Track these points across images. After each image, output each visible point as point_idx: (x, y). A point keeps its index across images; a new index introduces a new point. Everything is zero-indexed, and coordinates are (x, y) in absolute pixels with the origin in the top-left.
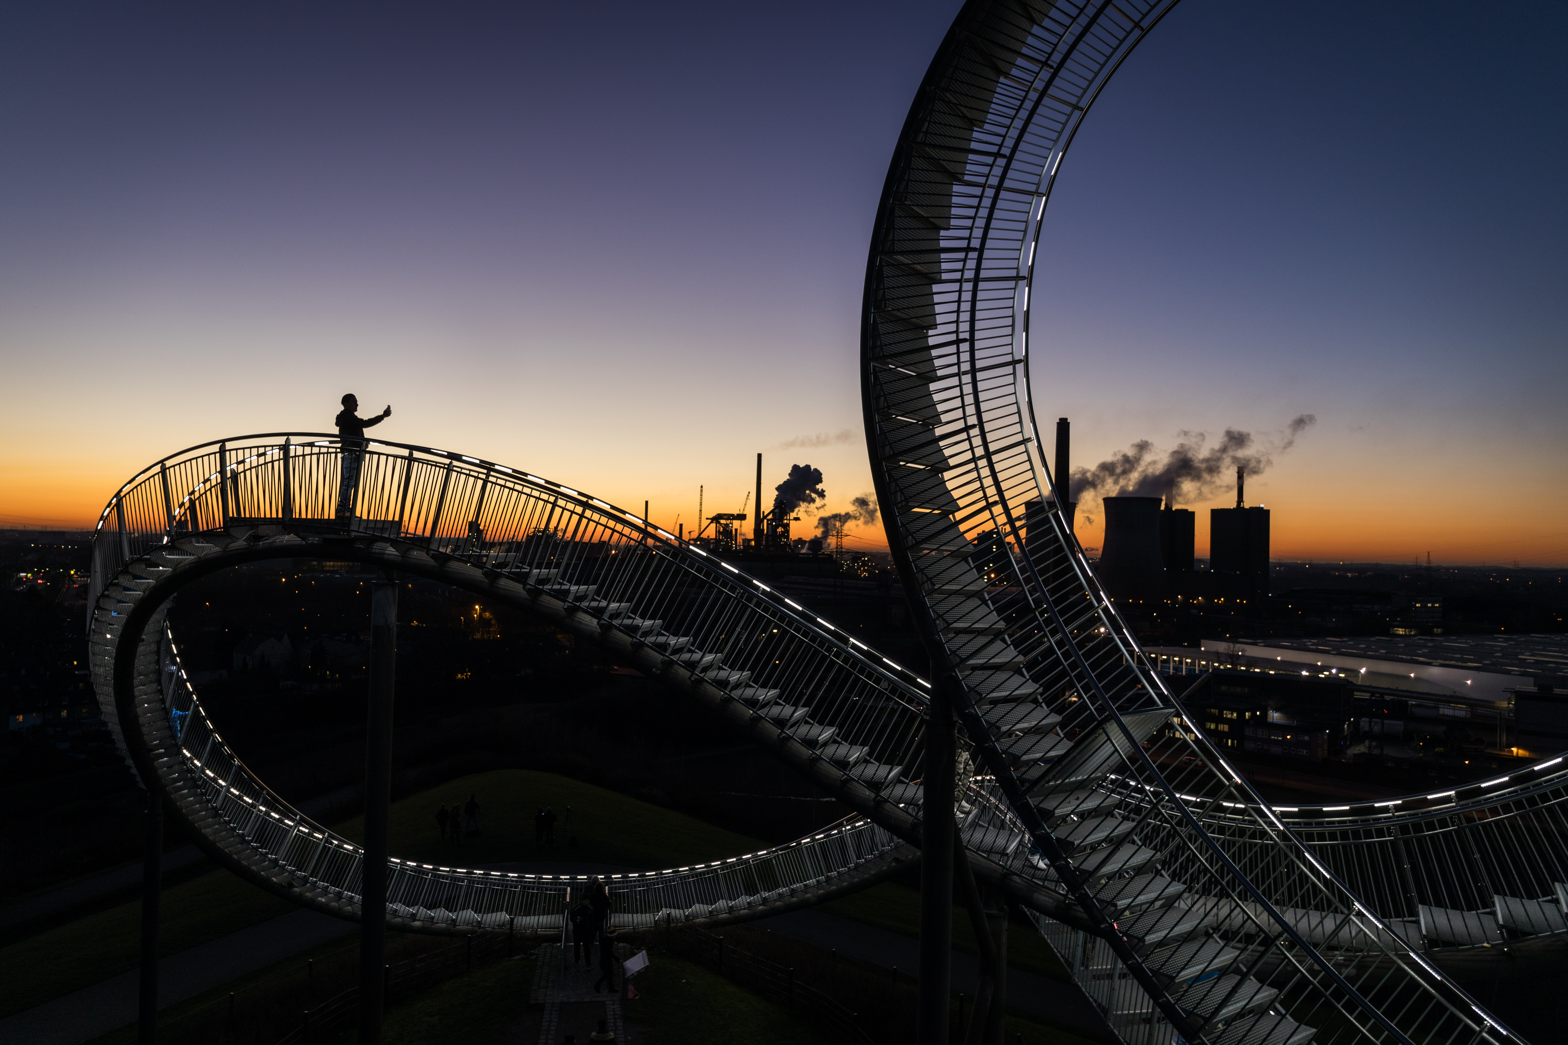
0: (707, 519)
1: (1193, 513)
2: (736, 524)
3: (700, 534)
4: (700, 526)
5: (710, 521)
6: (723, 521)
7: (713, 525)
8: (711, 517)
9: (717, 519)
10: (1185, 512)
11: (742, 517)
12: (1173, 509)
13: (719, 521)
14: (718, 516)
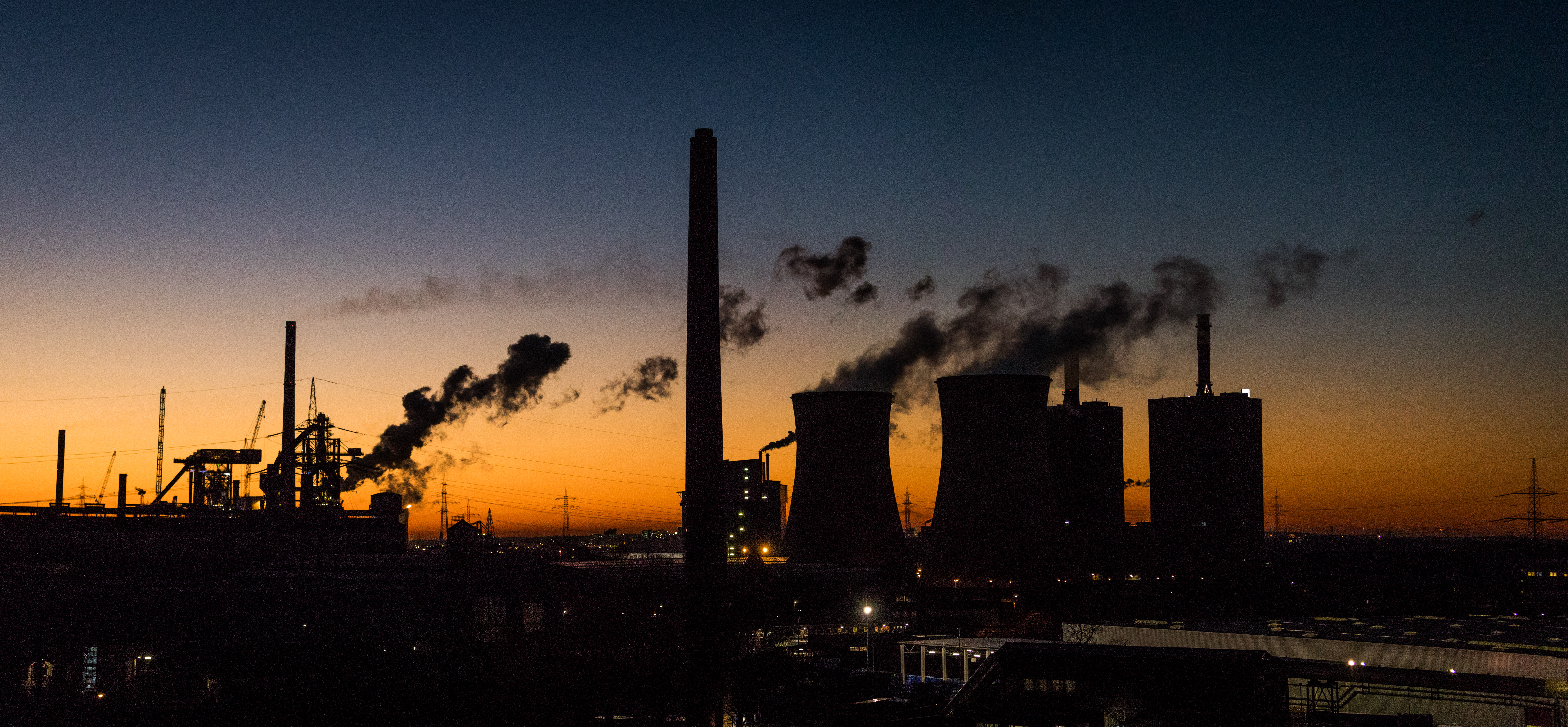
0: (176, 461)
1: (1117, 412)
2: (238, 471)
3: (162, 494)
4: (159, 476)
5: (182, 466)
6: (209, 467)
7: (189, 475)
8: (184, 457)
9: (196, 461)
10: (1101, 406)
11: (251, 456)
12: (1081, 404)
13: (203, 464)
14: (199, 455)
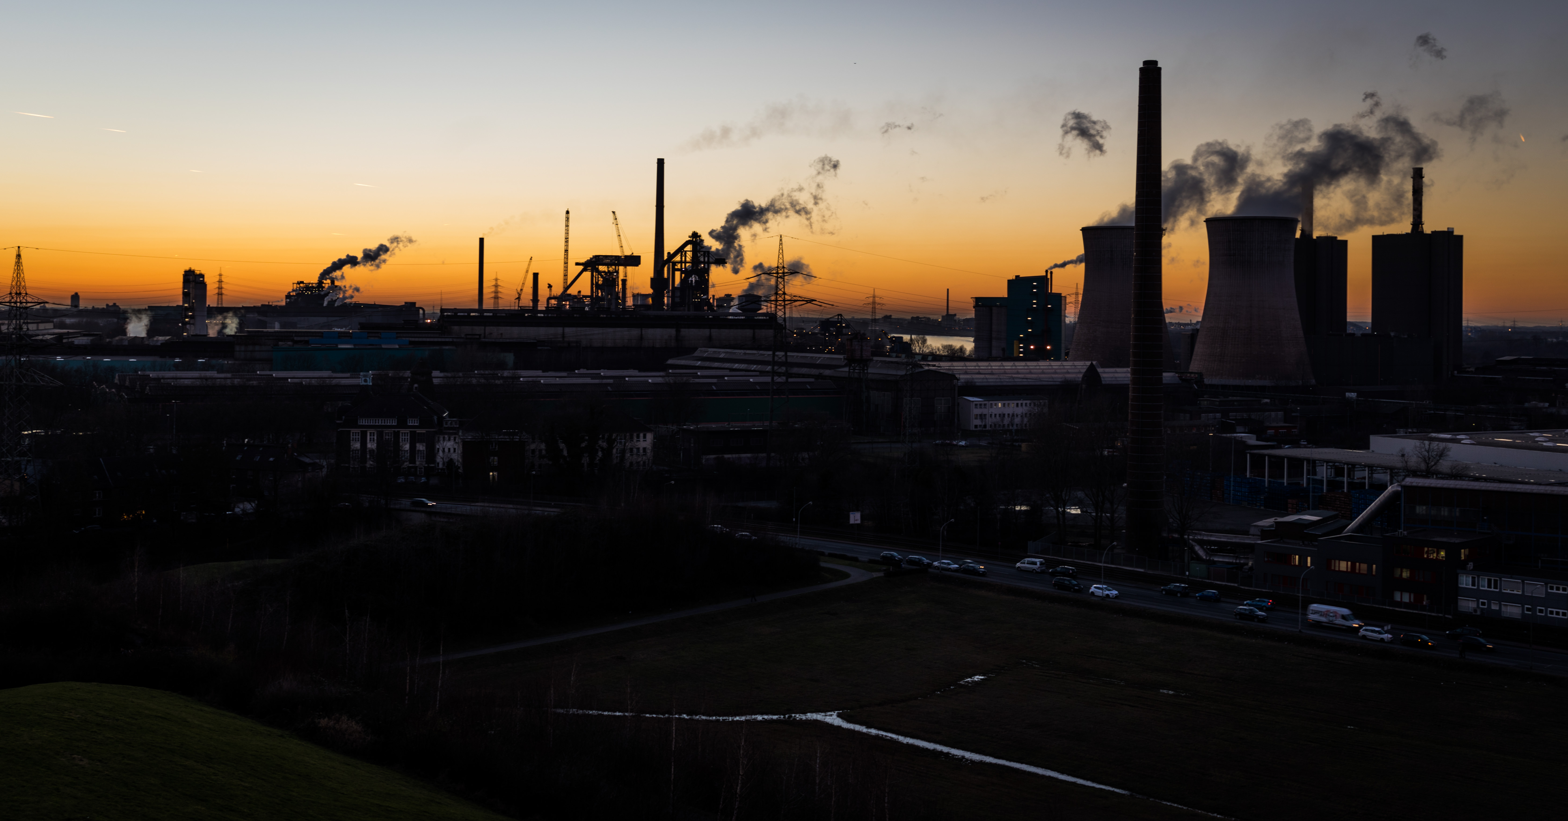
0: (577, 264)
1: (1345, 243)
2: (623, 271)
3: (567, 288)
4: (566, 275)
5: (581, 267)
6: (602, 268)
7: (587, 275)
8: (583, 261)
9: (592, 264)
10: (1331, 241)
11: (633, 260)
12: (1314, 237)
13: (597, 267)
14: (594, 260)
